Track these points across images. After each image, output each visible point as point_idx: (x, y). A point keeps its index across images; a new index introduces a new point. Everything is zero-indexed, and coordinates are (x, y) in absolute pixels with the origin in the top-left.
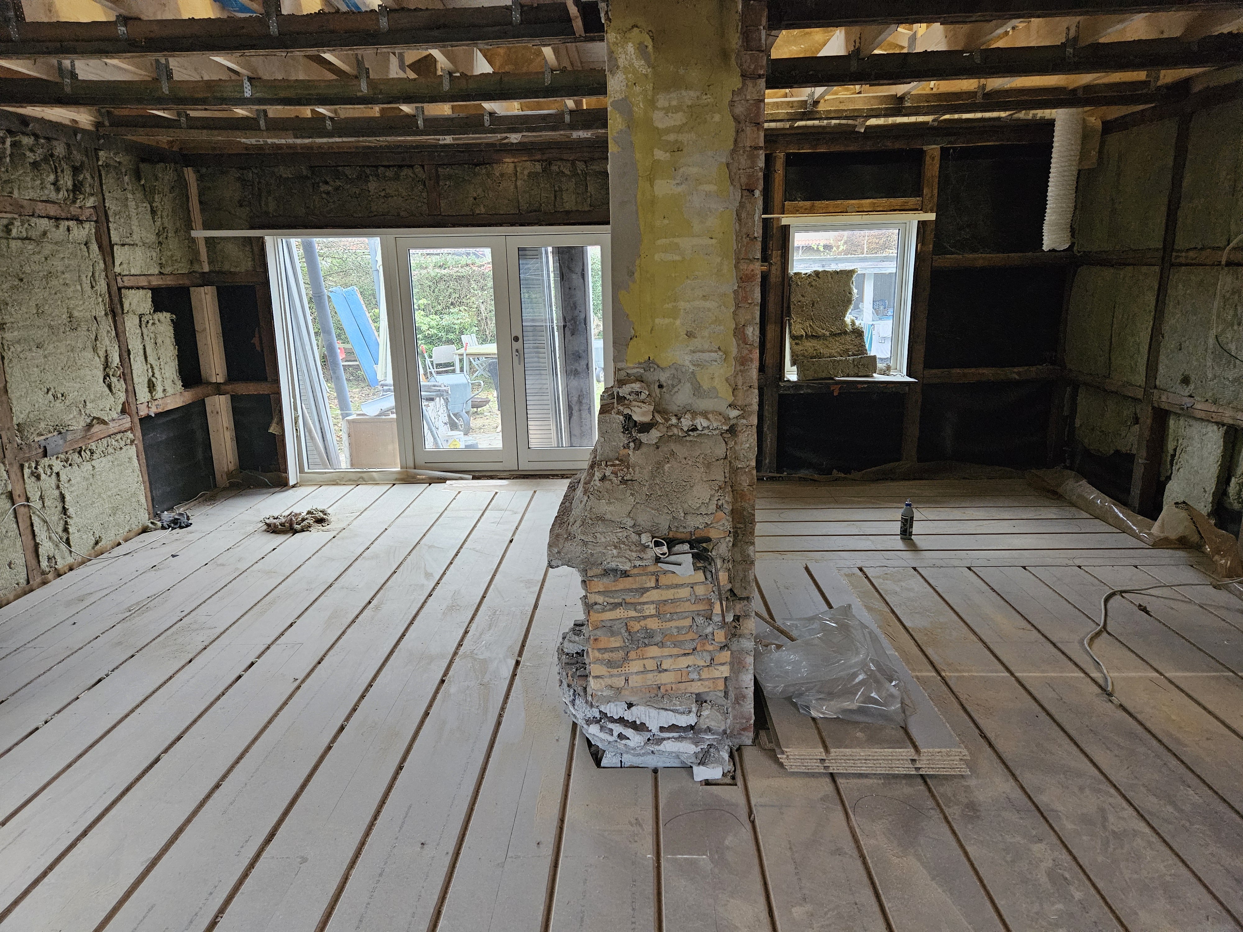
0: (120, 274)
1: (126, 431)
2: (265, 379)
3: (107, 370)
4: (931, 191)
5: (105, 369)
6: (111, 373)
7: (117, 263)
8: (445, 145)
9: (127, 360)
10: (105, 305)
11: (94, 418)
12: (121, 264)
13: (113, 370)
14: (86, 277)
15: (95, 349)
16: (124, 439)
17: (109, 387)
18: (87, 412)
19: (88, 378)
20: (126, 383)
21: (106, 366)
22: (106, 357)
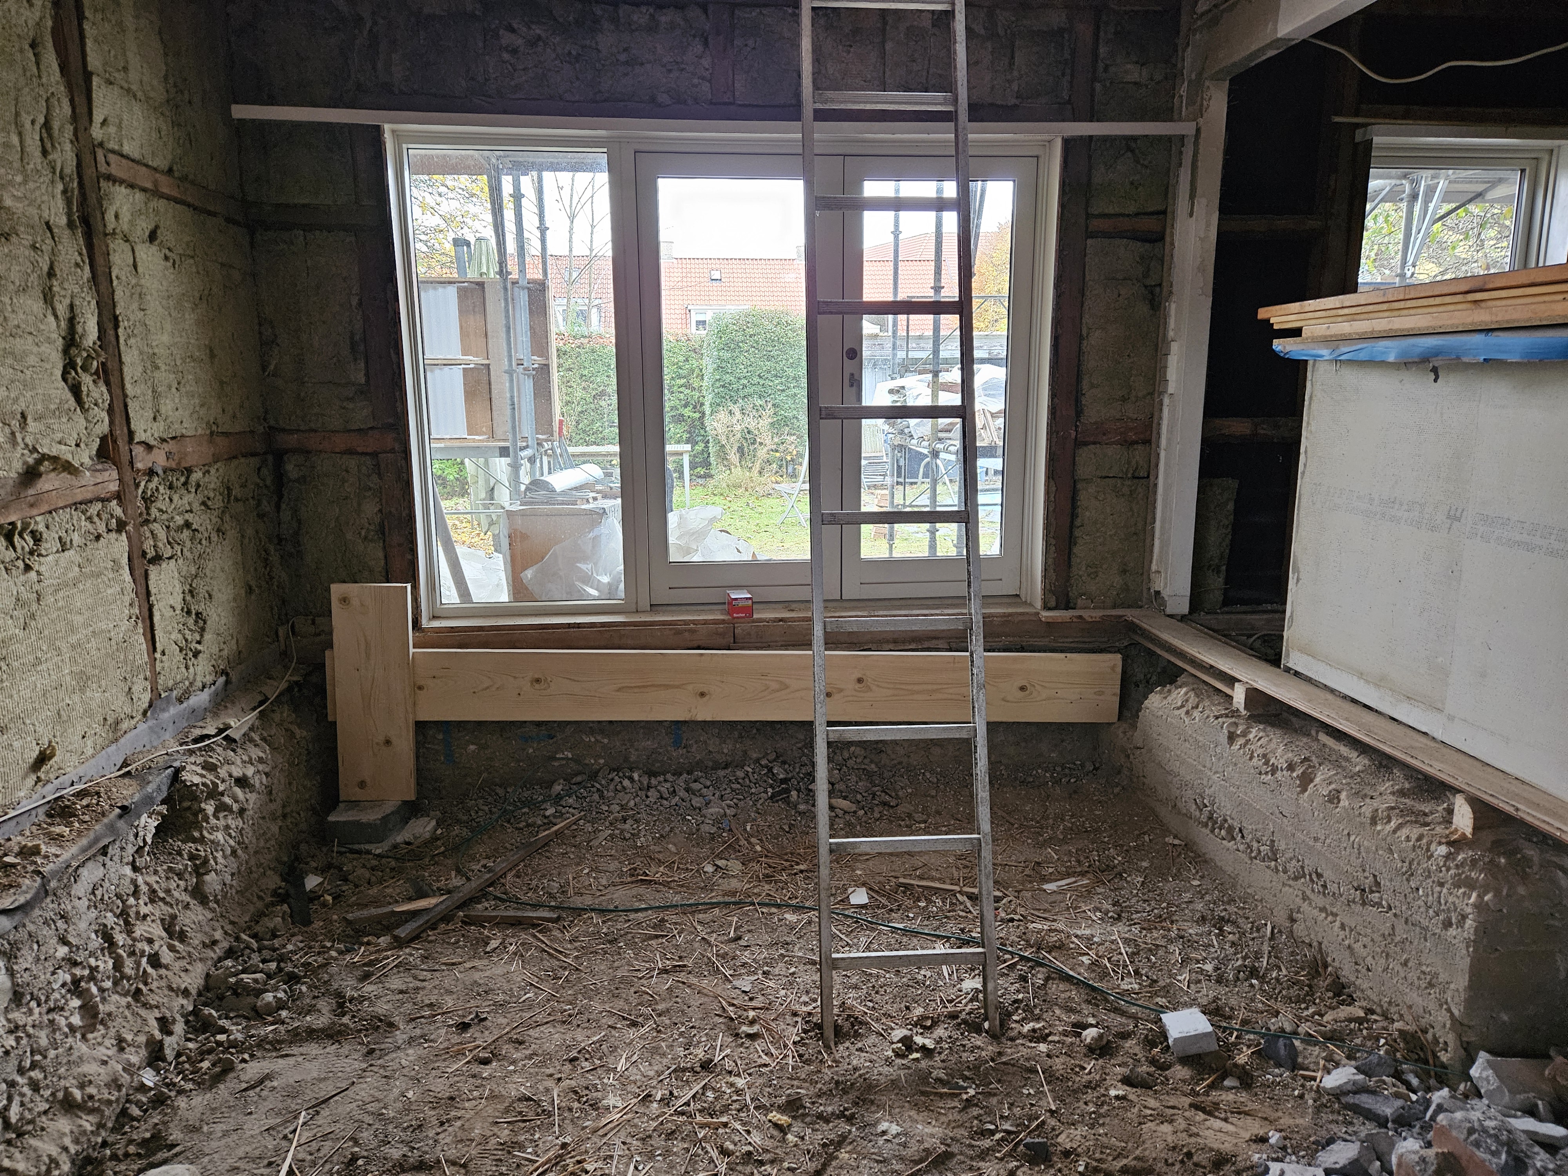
0: (101, 145)
1: (108, 500)
3: (74, 351)
5: (66, 351)
6: (79, 362)
7: (98, 118)
9: (113, 339)
10: (68, 202)
11: (43, 455)
12: (104, 122)
13: (85, 354)
14: (33, 122)
15: (48, 297)
16: (105, 516)
17: (76, 390)
18: (27, 440)
19: (32, 360)
20: (110, 391)
21: (71, 341)
22: (72, 321)
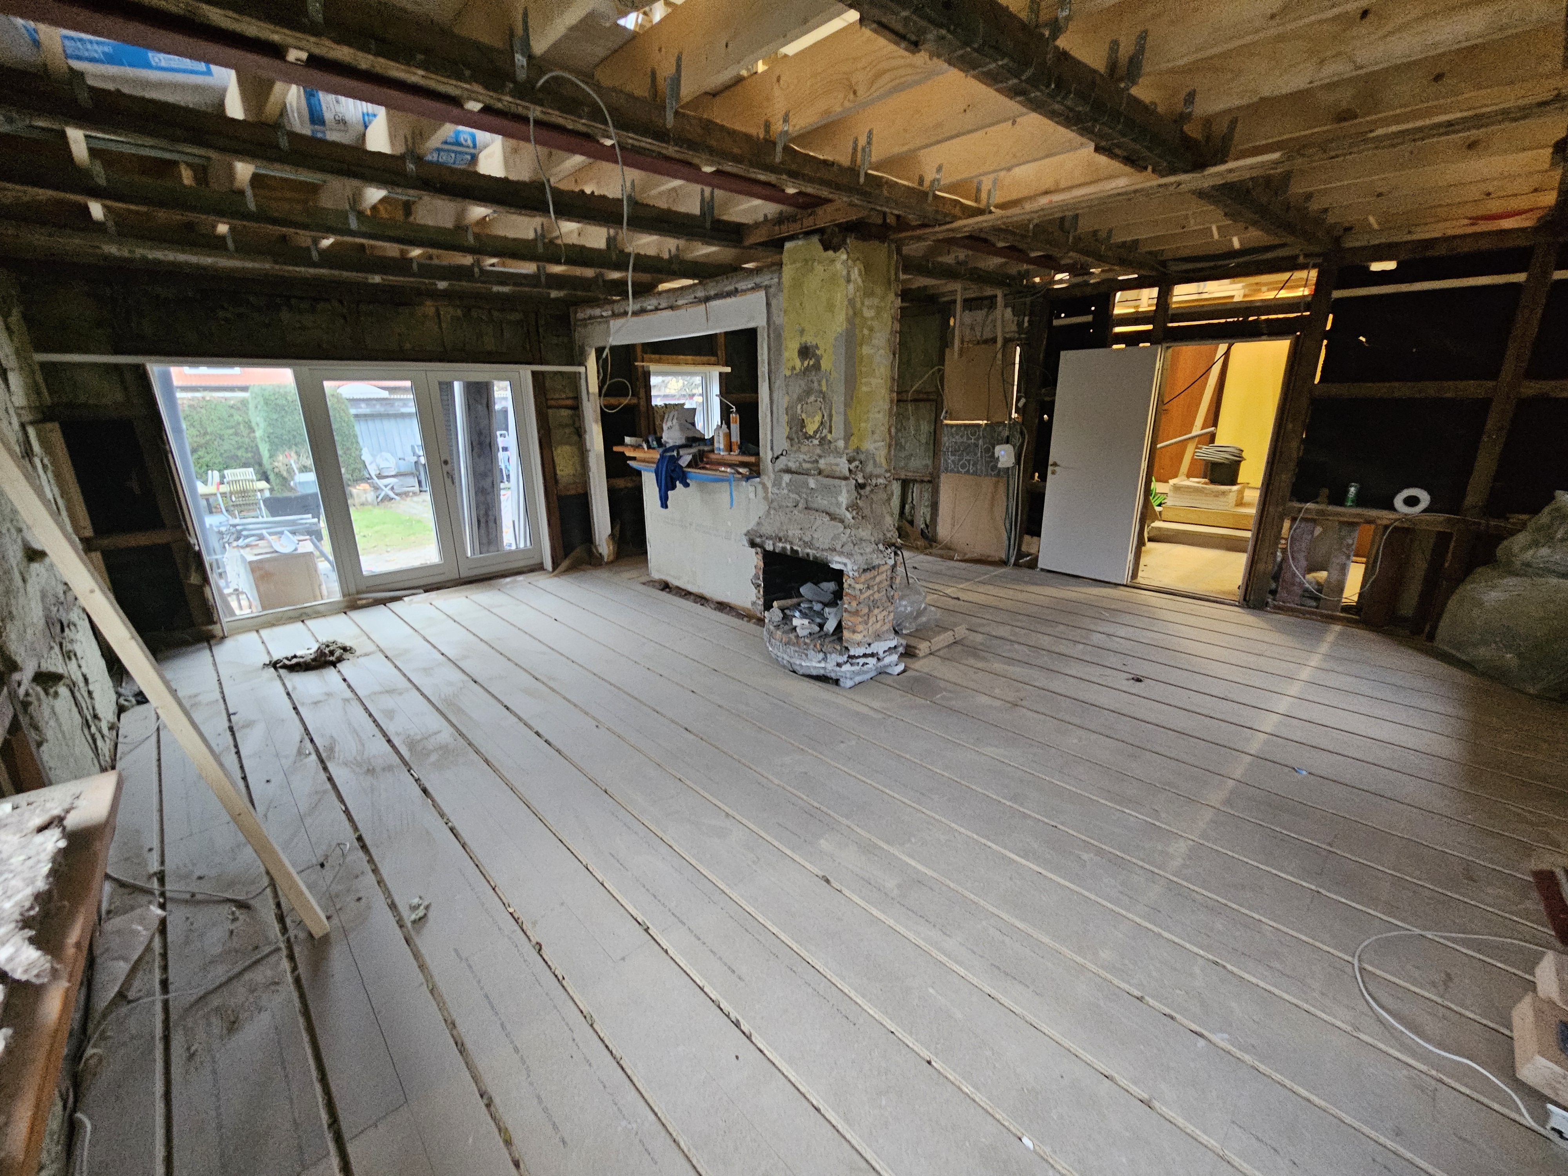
2: (163, 526)
4: (721, 353)
8: (373, 285)
